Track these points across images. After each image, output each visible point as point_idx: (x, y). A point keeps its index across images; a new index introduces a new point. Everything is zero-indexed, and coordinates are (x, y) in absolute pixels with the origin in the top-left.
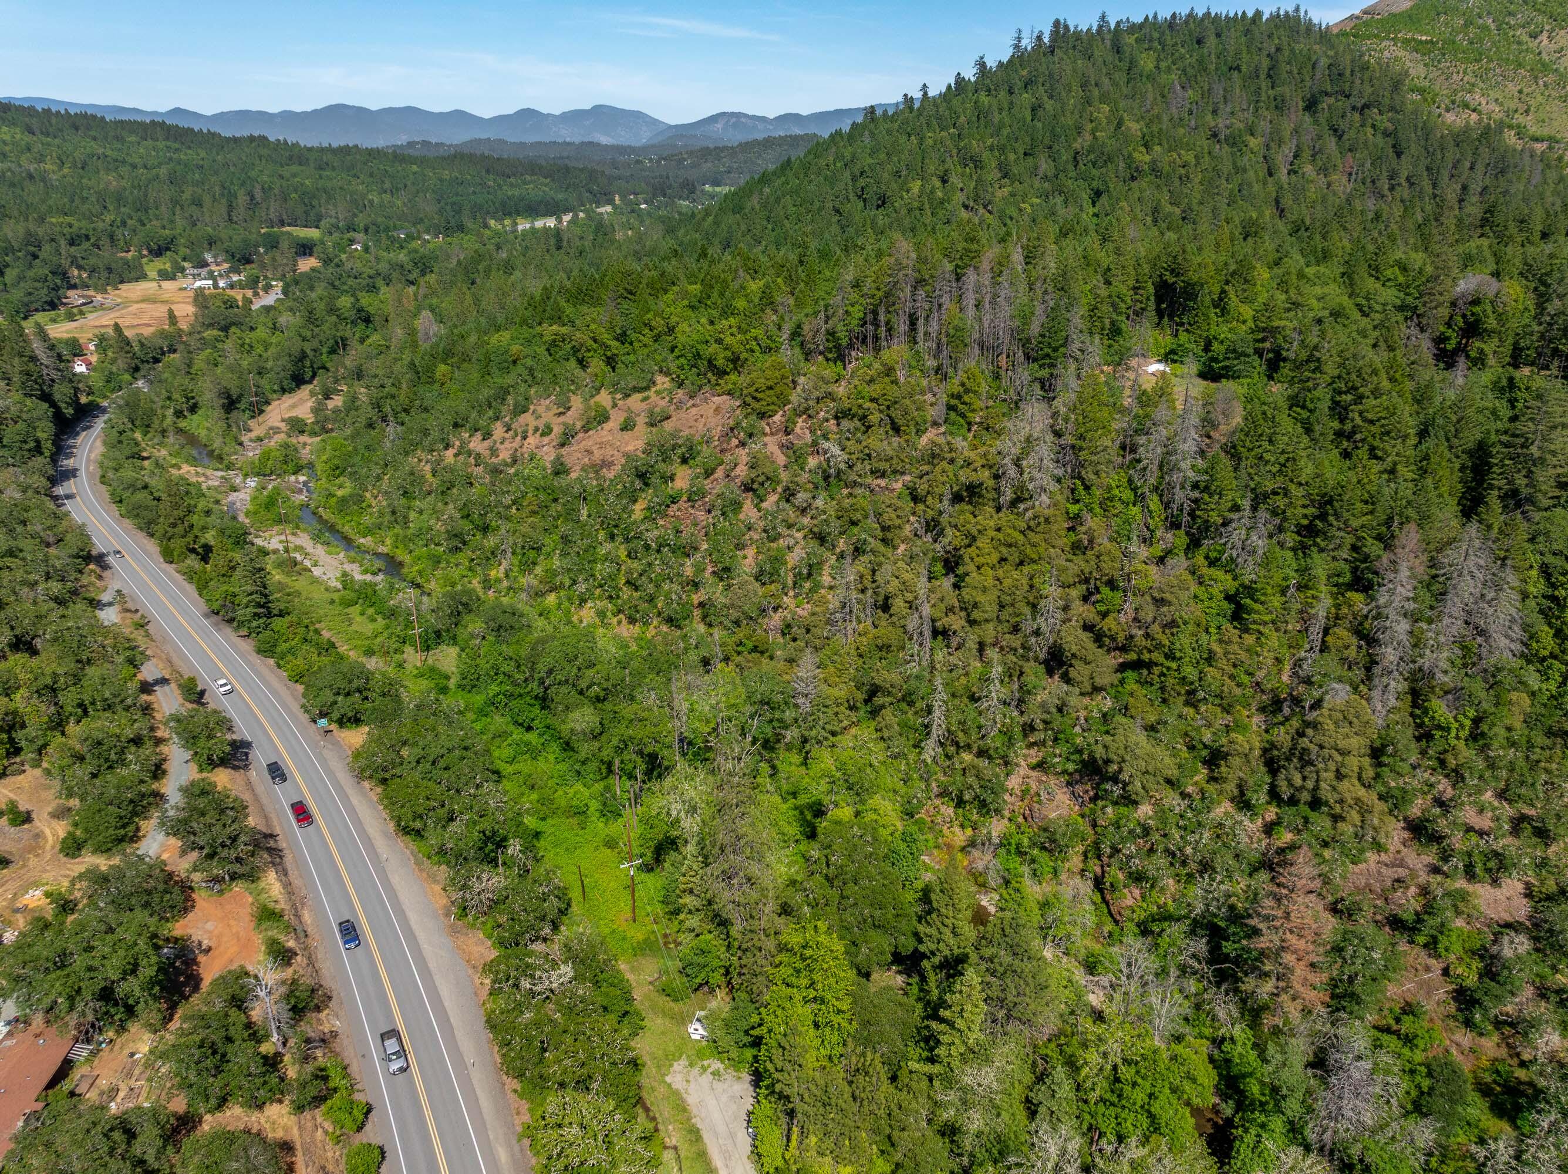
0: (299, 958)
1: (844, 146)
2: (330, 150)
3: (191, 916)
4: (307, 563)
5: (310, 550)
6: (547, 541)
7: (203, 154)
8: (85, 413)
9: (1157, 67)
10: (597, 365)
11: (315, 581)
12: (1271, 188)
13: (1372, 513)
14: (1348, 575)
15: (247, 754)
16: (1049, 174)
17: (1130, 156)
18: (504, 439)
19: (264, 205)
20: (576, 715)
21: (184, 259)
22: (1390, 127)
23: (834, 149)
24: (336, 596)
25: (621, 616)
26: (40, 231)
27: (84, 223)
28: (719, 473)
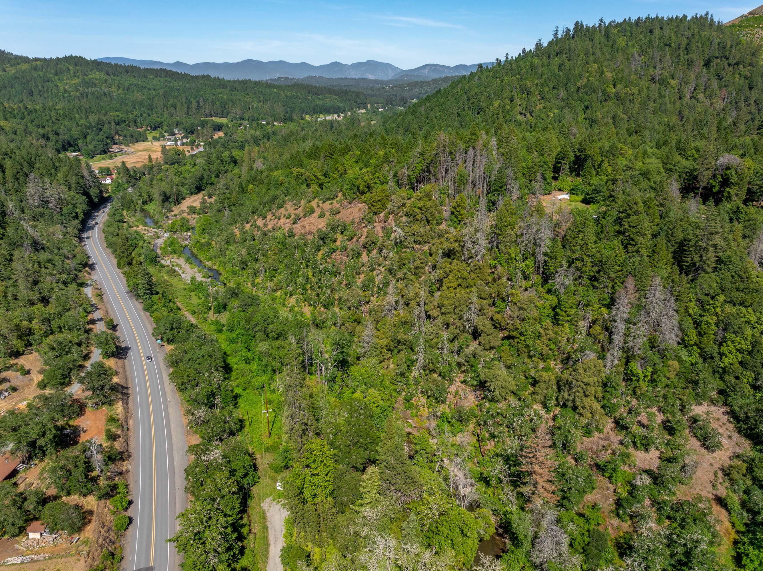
0: (121, 439)
1: (466, 84)
2: (238, 81)
3: (83, 417)
4: (180, 272)
5: (183, 266)
6: (280, 267)
7: (181, 83)
8: (103, 201)
9: (627, 45)
10: (315, 187)
11: (182, 280)
12: (678, 105)
13: (622, 270)
14: (608, 300)
15: (127, 353)
16: (564, 98)
17: (605, 89)
18: (271, 220)
19: (203, 107)
20: (261, 344)
21: (165, 132)
22: (749, 74)
23: (461, 85)
24: (187, 287)
25: (306, 303)
26: (104, 119)
27: (124, 115)
28: (355, 239)
